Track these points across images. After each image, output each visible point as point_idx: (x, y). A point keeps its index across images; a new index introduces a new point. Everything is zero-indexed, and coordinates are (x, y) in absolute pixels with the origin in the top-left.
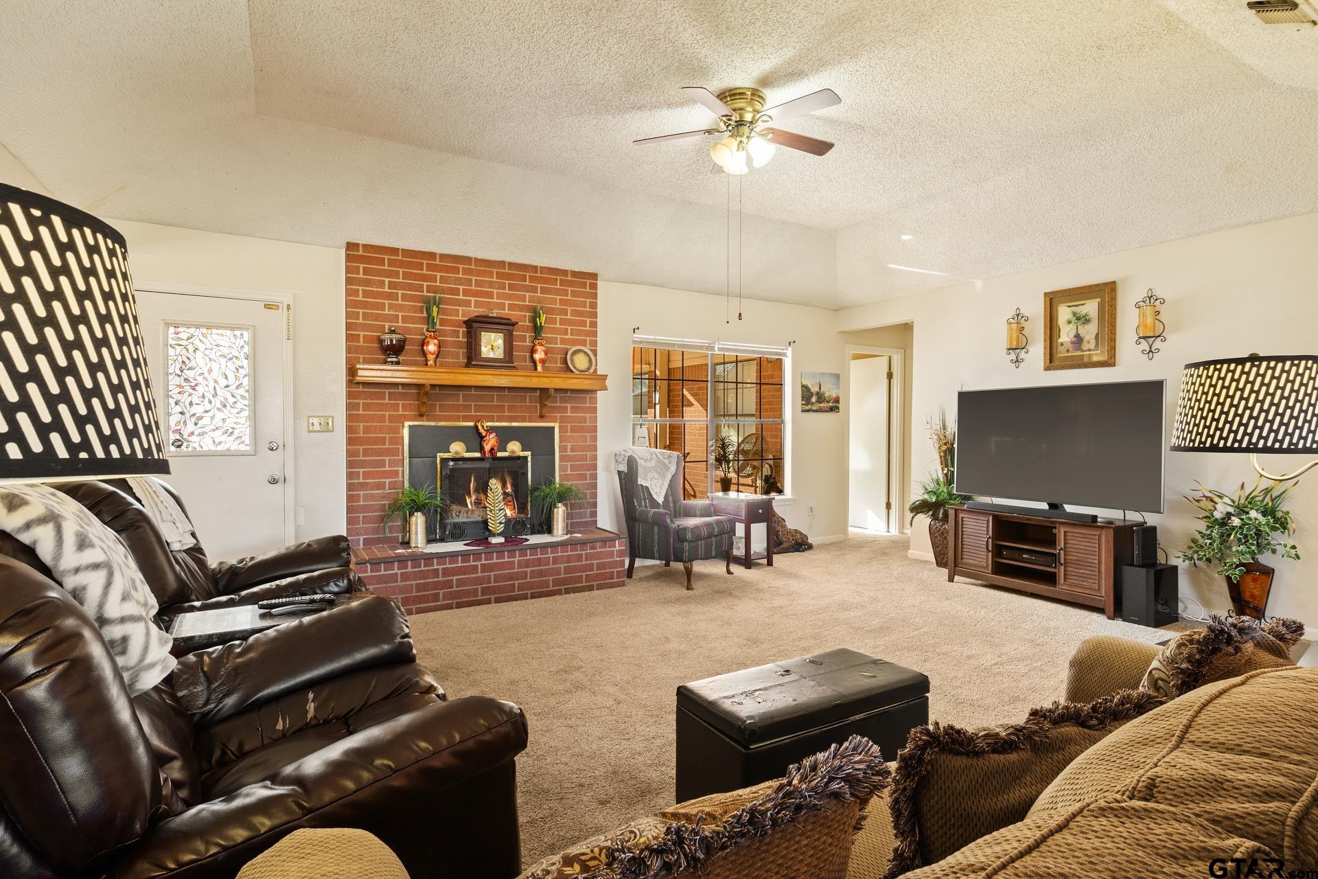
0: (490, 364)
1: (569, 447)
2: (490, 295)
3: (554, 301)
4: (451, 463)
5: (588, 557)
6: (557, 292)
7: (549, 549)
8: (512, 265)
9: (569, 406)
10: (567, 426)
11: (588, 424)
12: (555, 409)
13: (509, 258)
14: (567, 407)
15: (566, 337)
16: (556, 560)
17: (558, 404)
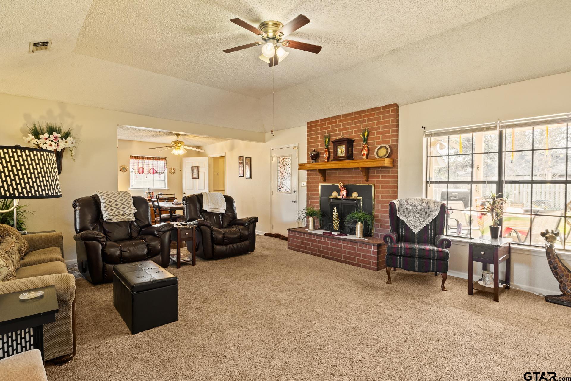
0: (341, 159)
1: (380, 196)
2: (347, 129)
3: (373, 124)
4: (332, 200)
5: (358, 249)
6: (375, 119)
7: (342, 241)
8: (356, 113)
9: (381, 175)
10: (379, 185)
11: (390, 184)
12: (373, 177)
13: (354, 111)
14: (380, 176)
15: (380, 140)
16: (344, 247)
17: (375, 175)
